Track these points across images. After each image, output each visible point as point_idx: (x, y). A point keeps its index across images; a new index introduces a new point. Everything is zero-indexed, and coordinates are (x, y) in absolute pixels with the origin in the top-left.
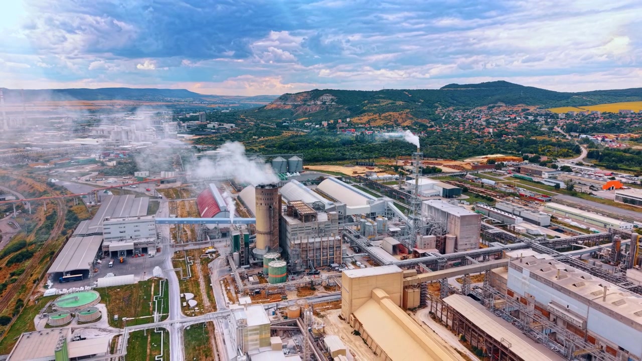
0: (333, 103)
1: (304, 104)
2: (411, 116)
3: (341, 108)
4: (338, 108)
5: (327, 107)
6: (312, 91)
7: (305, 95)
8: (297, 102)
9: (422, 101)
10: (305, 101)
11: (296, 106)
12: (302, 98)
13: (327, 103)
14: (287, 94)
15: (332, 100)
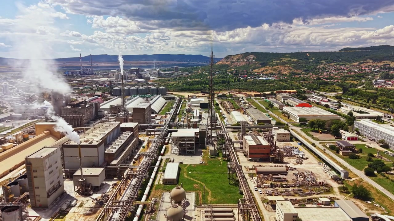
0: (254, 60)
1: (237, 61)
2: (292, 68)
3: (257, 63)
4: (255, 63)
5: (249, 63)
6: (244, 53)
7: (239, 56)
8: (234, 60)
9: (314, 59)
10: (238, 59)
11: (232, 62)
12: (237, 57)
13: (250, 61)
14: (229, 55)
15: (254, 59)
